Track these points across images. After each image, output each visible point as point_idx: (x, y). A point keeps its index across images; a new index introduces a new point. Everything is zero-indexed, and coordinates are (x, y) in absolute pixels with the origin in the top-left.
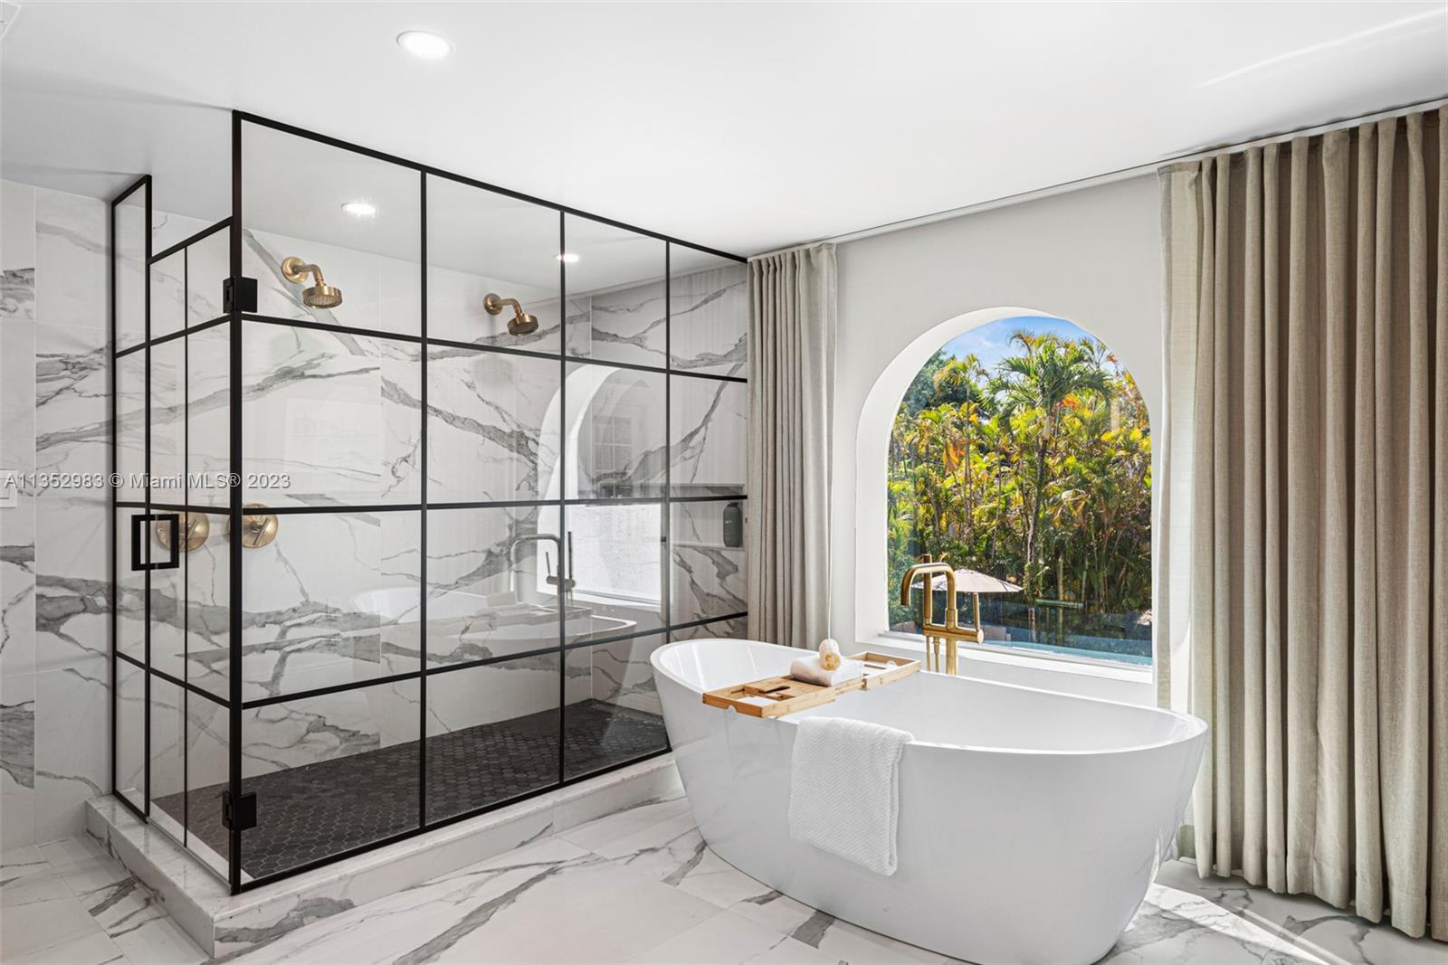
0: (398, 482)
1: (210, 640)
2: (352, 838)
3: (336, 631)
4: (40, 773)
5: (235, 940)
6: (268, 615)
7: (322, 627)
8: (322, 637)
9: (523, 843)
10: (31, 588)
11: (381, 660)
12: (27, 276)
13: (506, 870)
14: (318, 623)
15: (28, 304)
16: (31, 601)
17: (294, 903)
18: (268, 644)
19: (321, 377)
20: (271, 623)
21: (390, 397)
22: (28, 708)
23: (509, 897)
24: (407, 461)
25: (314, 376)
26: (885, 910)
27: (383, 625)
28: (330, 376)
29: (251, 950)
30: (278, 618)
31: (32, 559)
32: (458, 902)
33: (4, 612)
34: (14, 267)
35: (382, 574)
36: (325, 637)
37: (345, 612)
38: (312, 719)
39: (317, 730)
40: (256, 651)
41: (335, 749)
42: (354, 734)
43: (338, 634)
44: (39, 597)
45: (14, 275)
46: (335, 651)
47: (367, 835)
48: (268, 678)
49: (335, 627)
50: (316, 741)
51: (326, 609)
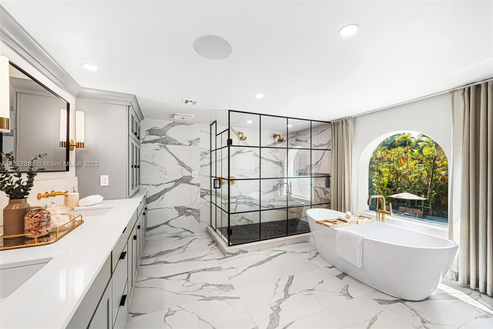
0: (257, 172)
1: (225, 201)
2: (248, 240)
4: (201, 221)
5: (229, 254)
6: (234, 197)
9: (279, 246)
10: (200, 190)
11: (254, 206)
12: (199, 139)
13: (276, 251)
14: (242, 199)
15: (199, 144)
16: (200, 193)
17: (238, 250)
18: (234, 202)
21: (255, 156)
22: (199, 210)
23: (276, 256)
25: (242, 153)
26: (360, 275)
27: (254, 200)
28: (245, 152)
29: (231, 256)
30: (236, 197)
31: (200, 186)
32: (266, 255)
33: (196, 194)
34: (197, 138)
35: (254, 190)
36: (244, 201)
37: (247, 197)
38: (242, 216)
39: (243, 219)
40: (232, 203)
41: (246, 222)
42: (249, 220)
43: (246, 201)
44: (201, 192)
45: (197, 139)
46: (246, 204)
47: (251, 240)
48: (234, 208)
50: (242, 221)
51: (244, 196)
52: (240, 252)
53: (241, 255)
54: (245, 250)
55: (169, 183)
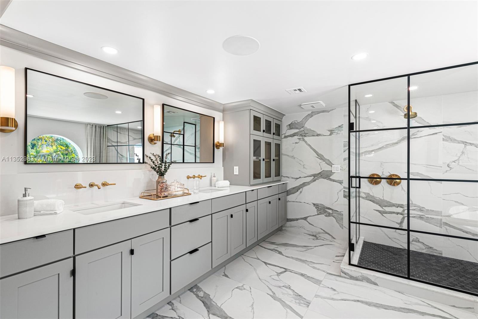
0: (451, 169)
1: (382, 208)
3: (423, 214)
4: (344, 227)
5: (345, 274)
6: (399, 205)
7: (418, 212)
8: (418, 214)
10: (342, 189)
11: (443, 227)
12: (342, 126)
13: (436, 308)
14: (416, 210)
15: (342, 132)
16: (342, 191)
17: (360, 275)
18: (399, 212)
19: (417, 138)
20: (400, 207)
21: (446, 141)
22: (342, 213)
24: (455, 162)
25: (415, 138)
27: (443, 216)
28: (421, 137)
29: (348, 279)
30: (403, 206)
31: (343, 183)
32: (406, 304)
33: (338, 193)
34: (339, 125)
35: (443, 199)
36: (419, 215)
37: (427, 209)
38: (414, 238)
39: (416, 242)
40: (395, 213)
41: (423, 249)
42: (431, 248)
43: (424, 215)
44: (344, 191)
45: (340, 126)
46: (422, 220)
48: (399, 222)
49: (423, 212)
50: (415, 245)
51: (419, 207)
52: (364, 279)
53: (365, 284)
54: (373, 280)
55: (307, 178)
